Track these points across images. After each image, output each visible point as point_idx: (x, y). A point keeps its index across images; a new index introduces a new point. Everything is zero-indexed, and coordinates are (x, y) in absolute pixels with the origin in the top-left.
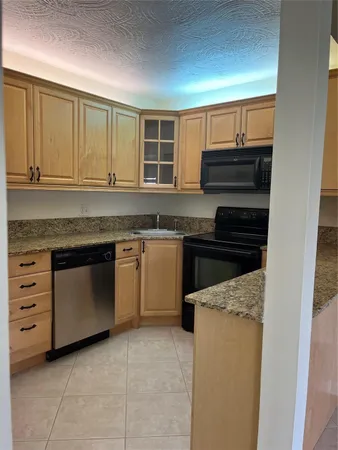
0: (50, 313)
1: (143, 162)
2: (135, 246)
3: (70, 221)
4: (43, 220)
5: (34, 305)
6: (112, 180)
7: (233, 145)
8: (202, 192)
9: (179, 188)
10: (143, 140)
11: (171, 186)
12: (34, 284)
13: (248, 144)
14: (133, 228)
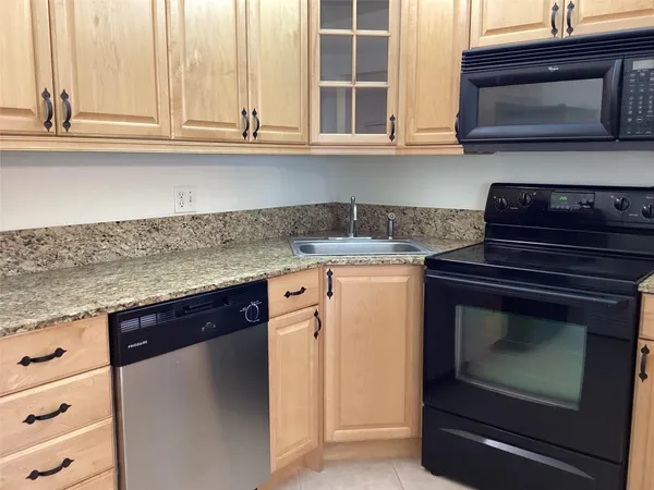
0: (112, 474)
1: (318, 83)
2: (312, 281)
3: (153, 226)
4: (88, 227)
5: (67, 462)
6: (250, 127)
7: (542, 35)
8: (460, 150)
9: (401, 143)
10: (317, 30)
11: (383, 138)
12: (64, 408)
13: (583, 30)
14: (294, 234)
